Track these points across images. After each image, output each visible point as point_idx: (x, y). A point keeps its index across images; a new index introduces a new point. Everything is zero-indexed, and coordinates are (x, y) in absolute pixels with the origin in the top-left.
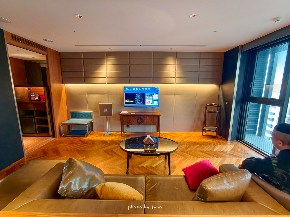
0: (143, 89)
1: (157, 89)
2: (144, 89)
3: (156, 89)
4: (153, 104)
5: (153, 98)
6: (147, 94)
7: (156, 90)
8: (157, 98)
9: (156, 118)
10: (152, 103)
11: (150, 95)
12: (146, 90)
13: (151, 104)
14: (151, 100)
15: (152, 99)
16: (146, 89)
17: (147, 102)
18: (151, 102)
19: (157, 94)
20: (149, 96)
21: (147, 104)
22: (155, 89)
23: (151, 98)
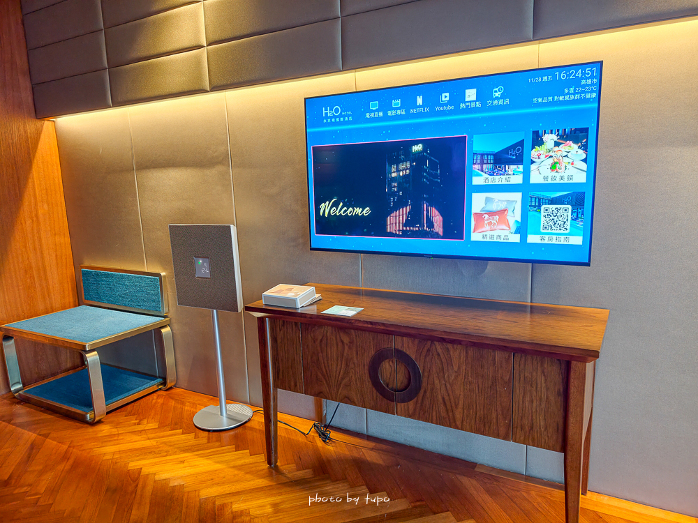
0: (445, 97)
1: (576, 82)
2: (458, 97)
3: (569, 83)
4: (532, 239)
5: (535, 178)
6: (480, 144)
7: (570, 94)
8: (581, 178)
9: (545, 379)
10: (522, 229)
11: (506, 151)
12: (468, 110)
13: (516, 238)
14: (518, 196)
15: (525, 187)
16: (471, 94)
17: (479, 216)
18: (515, 216)
19: (577, 136)
20: (501, 160)
21: (476, 237)
22: (558, 87)
23: (514, 175)
